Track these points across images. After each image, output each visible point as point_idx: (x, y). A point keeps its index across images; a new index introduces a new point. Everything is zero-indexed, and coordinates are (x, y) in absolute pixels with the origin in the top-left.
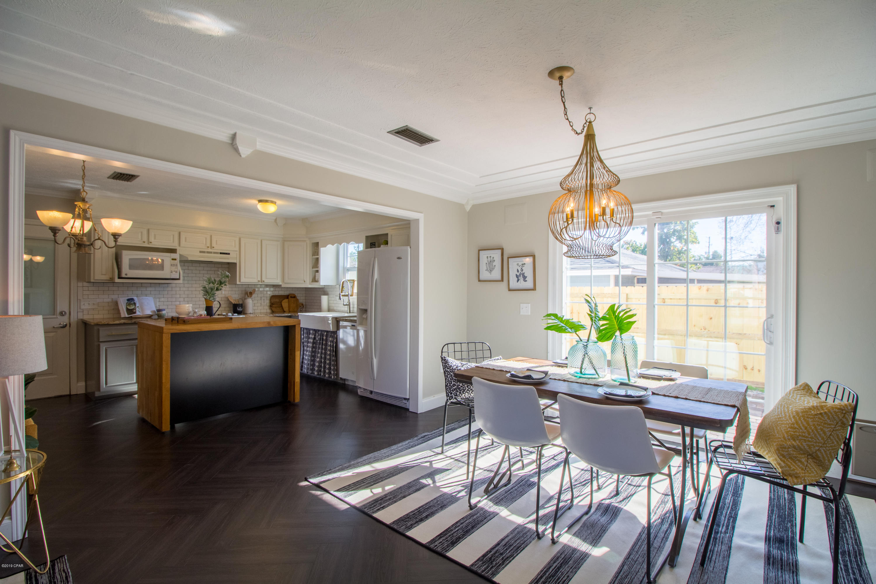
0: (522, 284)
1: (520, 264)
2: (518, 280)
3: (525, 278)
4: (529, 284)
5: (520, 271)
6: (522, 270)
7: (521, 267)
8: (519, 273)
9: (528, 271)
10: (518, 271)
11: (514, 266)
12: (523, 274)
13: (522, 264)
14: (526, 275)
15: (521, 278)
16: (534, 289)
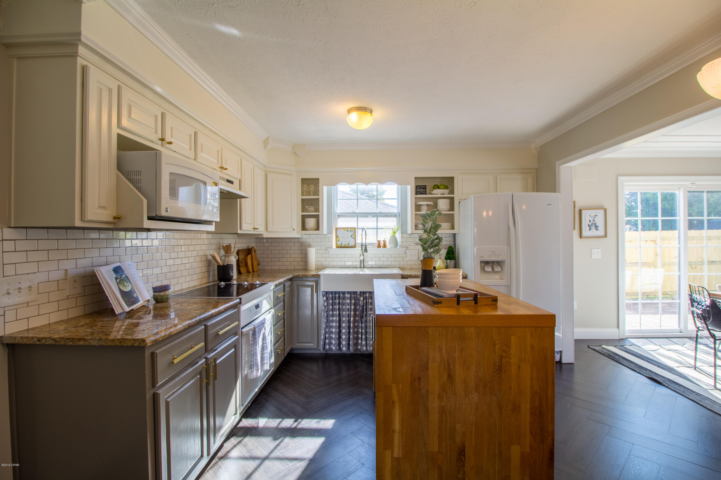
0: (594, 232)
1: (592, 215)
2: (590, 229)
3: (596, 227)
4: (601, 232)
5: (592, 221)
6: (594, 221)
7: (593, 218)
8: (591, 223)
9: (600, 221)
10: (590, 221)
11: (587, 216)
12: (595, 224)
13: (595, 216)
14: (597, 225)
15: (593, 228)
16: (606, 236)
